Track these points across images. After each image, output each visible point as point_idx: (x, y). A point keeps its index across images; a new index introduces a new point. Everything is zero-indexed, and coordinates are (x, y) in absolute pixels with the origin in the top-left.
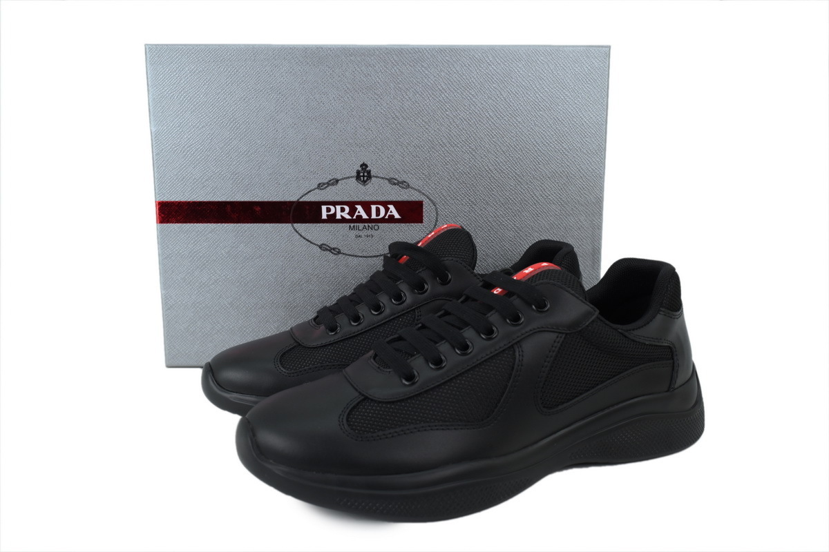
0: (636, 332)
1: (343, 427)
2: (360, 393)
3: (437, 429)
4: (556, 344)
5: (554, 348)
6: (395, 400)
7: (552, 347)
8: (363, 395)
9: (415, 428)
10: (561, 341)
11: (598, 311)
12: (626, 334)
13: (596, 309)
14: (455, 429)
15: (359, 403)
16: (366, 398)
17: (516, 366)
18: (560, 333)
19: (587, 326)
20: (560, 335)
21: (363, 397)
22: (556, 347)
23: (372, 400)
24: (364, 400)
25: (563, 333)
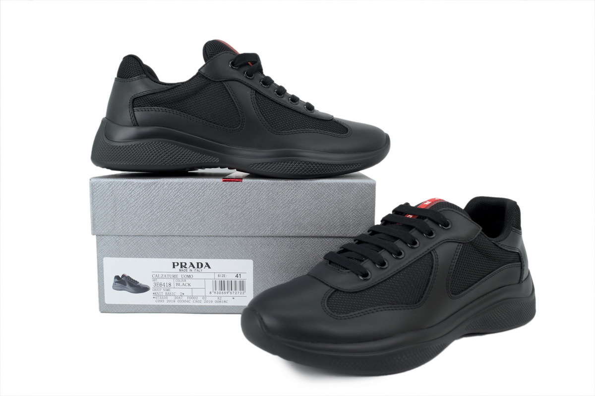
0: (501, 243)
1: (325, 310)
2: (331, 287)
3: (389, 310)
4: (457, 251)
5: (456, 253)
6: (358, 290)
7: (456, 252)
8: (334, 288)
9: (375, 309)
10: (461, 248)
11: (481, 228)
12: (497, 244)
13: (480, 227)
14: (400, 309)
15: (332, 293)
16: (337, 290)
17: (434, 266)
18: (460, 243)
19: (476, 238)
20: (460, 244)
21: (334, 290)
22: (458, 252)
23: (341, 291)
24: (335, 291)
25: (461, 243)
